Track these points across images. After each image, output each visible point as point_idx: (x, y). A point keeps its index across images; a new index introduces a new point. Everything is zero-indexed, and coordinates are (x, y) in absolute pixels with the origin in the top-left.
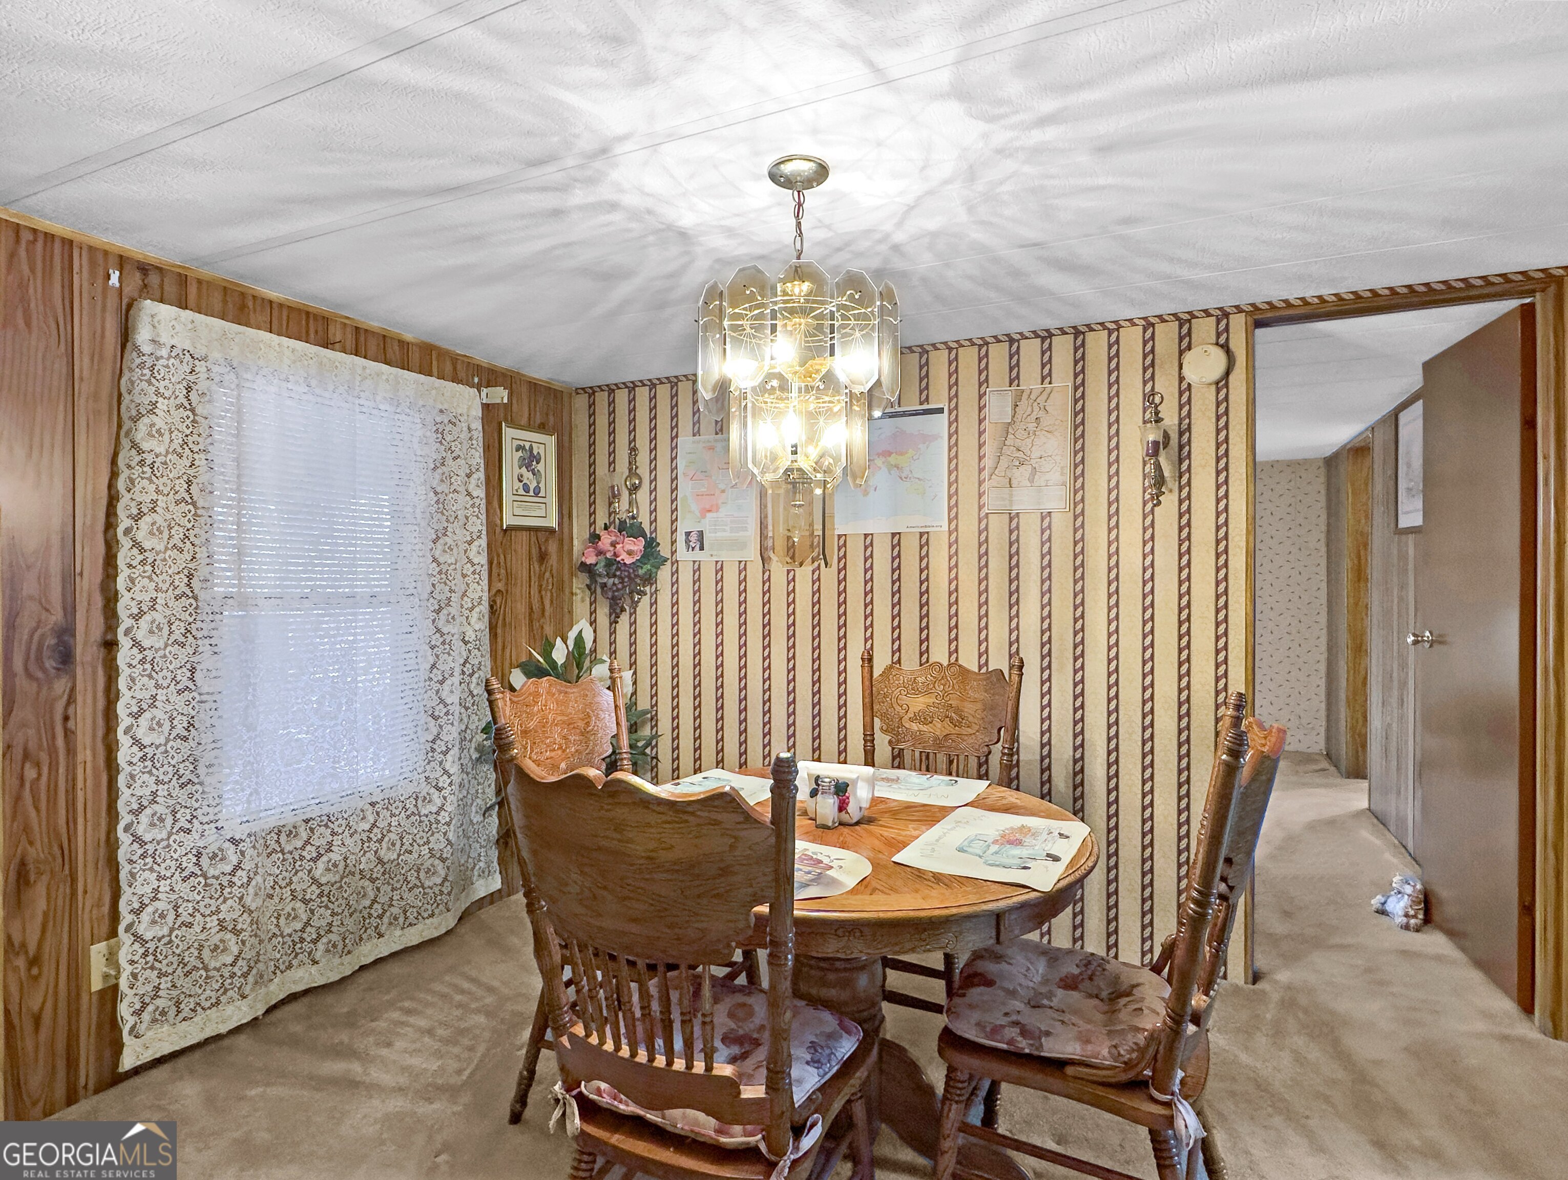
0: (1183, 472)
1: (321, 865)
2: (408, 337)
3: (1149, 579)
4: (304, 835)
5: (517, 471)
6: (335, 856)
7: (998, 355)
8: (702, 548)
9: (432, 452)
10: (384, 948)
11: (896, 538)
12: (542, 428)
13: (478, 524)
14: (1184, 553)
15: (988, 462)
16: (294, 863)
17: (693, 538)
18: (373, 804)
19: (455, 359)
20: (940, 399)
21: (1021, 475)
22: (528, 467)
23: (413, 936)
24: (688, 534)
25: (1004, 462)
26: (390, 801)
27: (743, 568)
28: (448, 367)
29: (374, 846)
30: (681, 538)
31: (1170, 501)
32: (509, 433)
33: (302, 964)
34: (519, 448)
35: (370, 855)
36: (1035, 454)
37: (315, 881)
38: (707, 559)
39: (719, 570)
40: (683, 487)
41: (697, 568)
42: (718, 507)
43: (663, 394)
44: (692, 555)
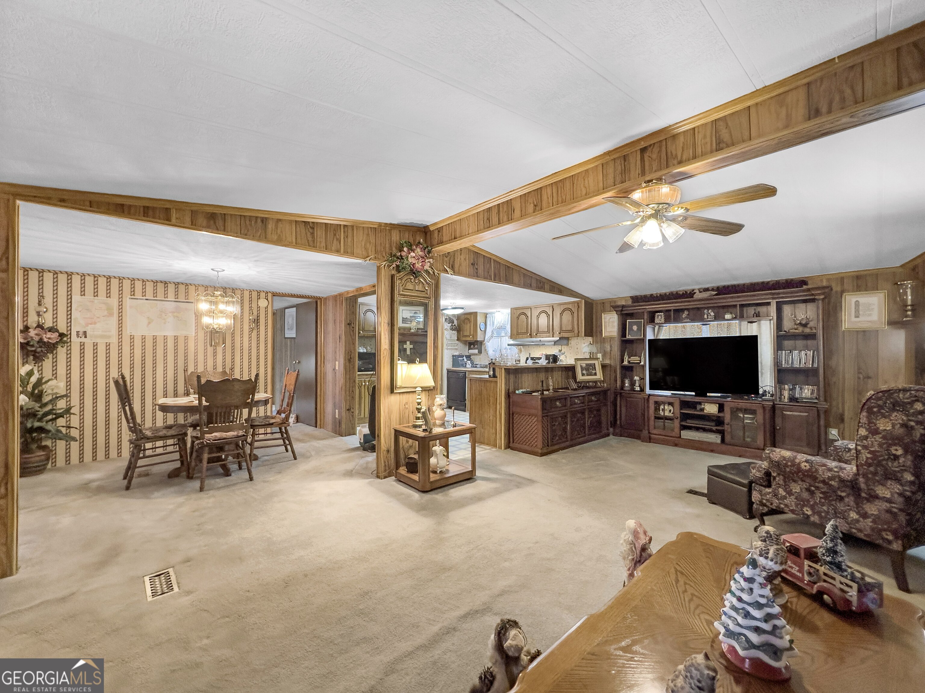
0: (258, 326)
3: (250, 350)
8: (86, 337)
11: (176, 338)
14: (258, 344)
17: (81, 334)
24: (78, 332)
27: (108, 345)
31: (255, 332)
38: (88, 342)
39: (95, 345)
40: (75, 314)
41: (82, 345)
42: (95, 323)
43: (62, 279)
44: (79, 340)
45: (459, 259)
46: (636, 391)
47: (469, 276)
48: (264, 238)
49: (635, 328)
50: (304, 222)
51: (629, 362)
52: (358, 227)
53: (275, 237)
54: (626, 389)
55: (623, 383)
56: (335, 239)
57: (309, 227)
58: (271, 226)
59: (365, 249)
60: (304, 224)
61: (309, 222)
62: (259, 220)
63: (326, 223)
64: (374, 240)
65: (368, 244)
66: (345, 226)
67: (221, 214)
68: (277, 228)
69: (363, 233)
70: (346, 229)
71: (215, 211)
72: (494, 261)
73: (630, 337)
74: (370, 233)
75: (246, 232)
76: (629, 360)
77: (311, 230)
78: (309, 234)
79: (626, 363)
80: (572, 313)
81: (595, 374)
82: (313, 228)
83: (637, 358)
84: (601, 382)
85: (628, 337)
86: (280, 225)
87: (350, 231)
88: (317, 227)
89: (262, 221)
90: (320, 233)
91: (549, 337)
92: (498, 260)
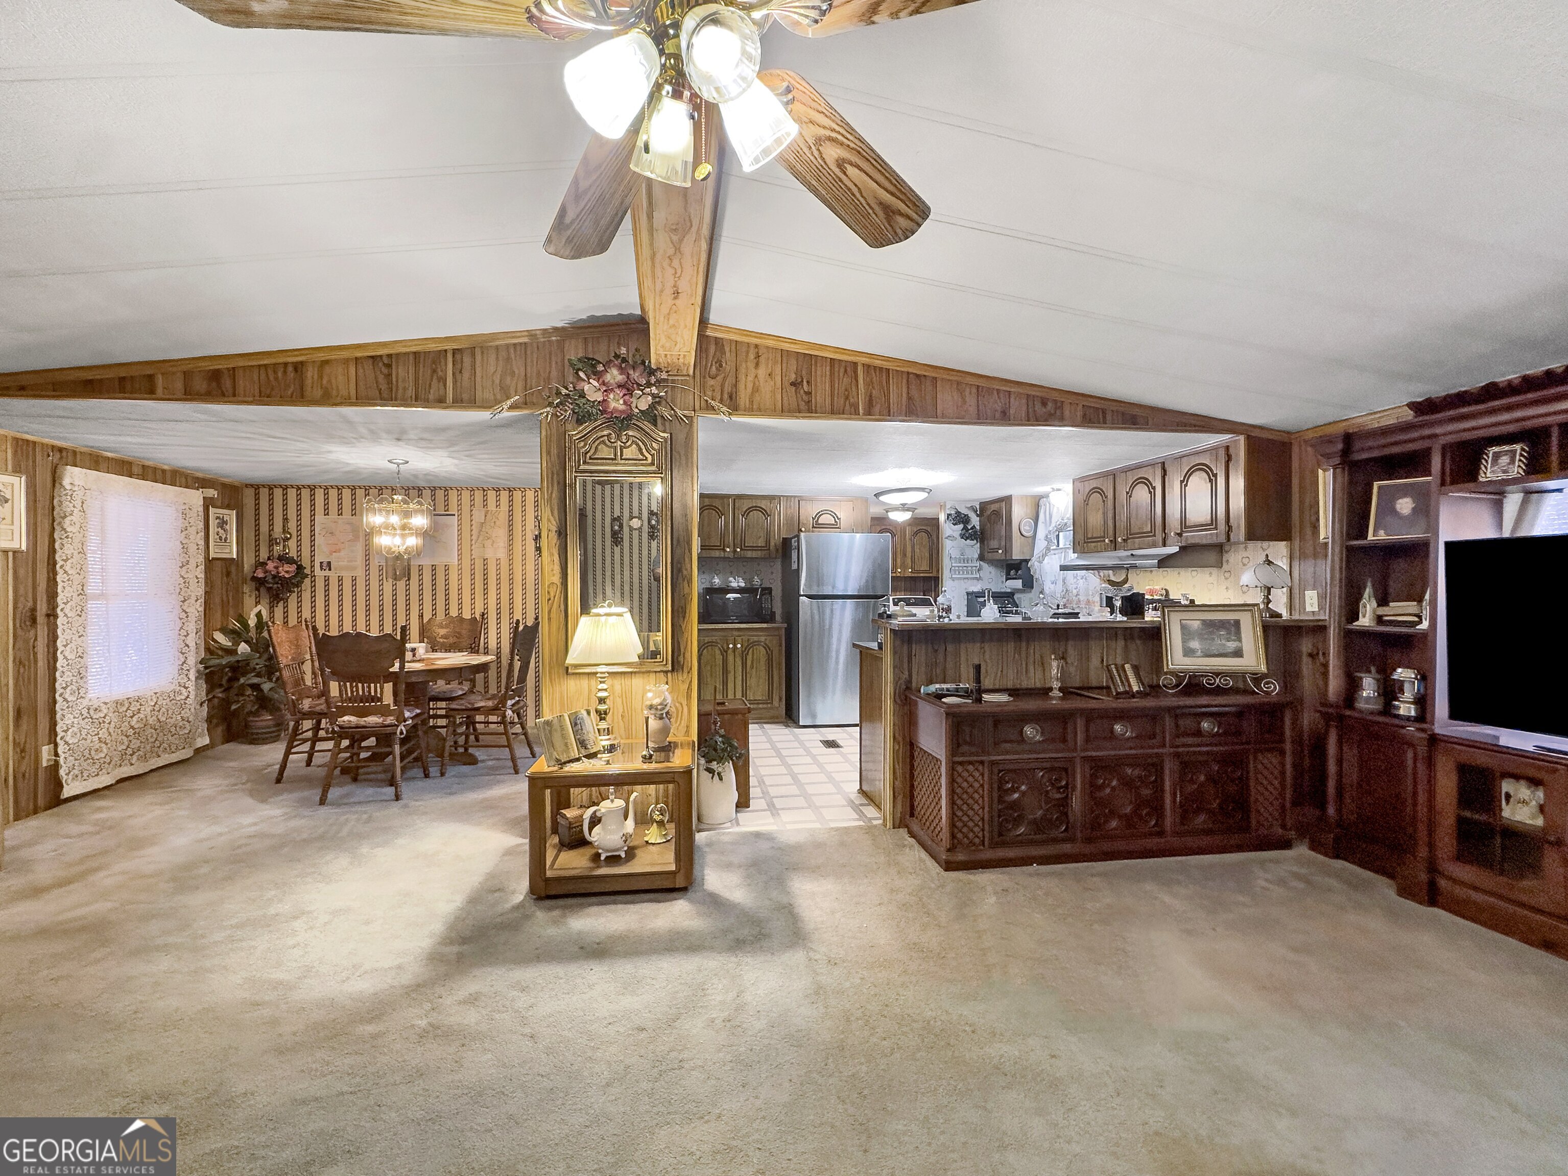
1: (135, 719)
2: (166, 467)
4: (127, 705)
5: (216, 530)
6: (142, 716)
7: (478, 495)
8: (330, 569)
9: (180, 524)
10: (161, 762)
11: (434, 568)
12: (228, 507)
13: (201, 559)
15: (474, 537)
16: (122, 717)
17: (325, 565)
18: (156, 693)
19: (186, 476)
20: (453, 509)
21: (488, 543)
22: (222, 528)
23: (174, 758)
24: (321, 563)
25: (481, 538)
26: (163, 693)
27: (354, 579)
28: (183, 480)
29: (156, 713)
30: (317, 565)
32: (212, 510)
33: (126, 765)
34: (218, 518)
35: (154, 718)
36: (494, 535)
37: (132, 727)
38: (333, 575)
39: (340, 579)
40: (319, 540)
41: (327, 579)
42: (339, 551)
43: (305, 493)
44: (324, 573)
45: (750, 378)
46: (1398, 716)
47: (785, 411)
48: (300, 398)
49: (1405, 505)
50: (372, 357)
51: (1380, 620)
52: (484, 349)
53: (318, 393)
54: (1361, 705)
55: (1352, 686)
56: (435, 381)
57: (381, 364)
58: (311, 374)
59: (502, 388)
60: (371, 361)
61: (381, 356)
62: (290, 369)
63: (415, 353)
64: (523, 369)
65: (509, 379)
66: (455, 351)
67: (228, 369)
68: (321, 377)
69: (497, 358)
70: (458, 356)
71: (217, 367)
72: (867, 367)
73: (1382, 536)
74: (513, 356)
75: (268, 392)
76: (1382, 611)
77: (385, 371)
78: (381, 378)
79: (1365, 621)
80: (1212, 479)
81: (1238, 653)
82: (389, 366)
83: (1411, 607)
84: (1258, 679)
85: (1375, 535)
86: (327, 369)
87: (467, 360)
88: (397, 362)
89: (296, 370)
90: (404, 374)
91: (1154, 545)
92: (878, 363)
